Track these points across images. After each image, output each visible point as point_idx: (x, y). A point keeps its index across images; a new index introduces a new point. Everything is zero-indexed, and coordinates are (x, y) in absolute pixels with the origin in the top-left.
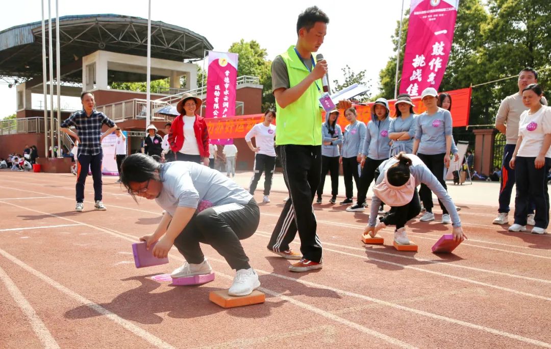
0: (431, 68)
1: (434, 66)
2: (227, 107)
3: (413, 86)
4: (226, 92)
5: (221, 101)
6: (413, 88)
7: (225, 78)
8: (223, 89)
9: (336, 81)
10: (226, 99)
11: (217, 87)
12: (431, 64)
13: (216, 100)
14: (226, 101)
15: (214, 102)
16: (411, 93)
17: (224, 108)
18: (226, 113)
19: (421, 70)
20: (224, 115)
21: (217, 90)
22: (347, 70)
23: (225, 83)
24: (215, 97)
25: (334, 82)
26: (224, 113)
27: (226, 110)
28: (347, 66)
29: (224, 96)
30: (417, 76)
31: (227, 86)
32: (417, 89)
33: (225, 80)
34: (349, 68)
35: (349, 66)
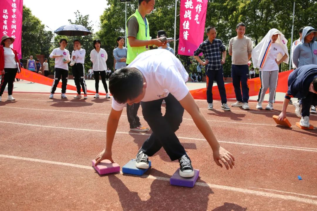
0: (197, 11)
1: (198, 9)
2: (15, 28)
3: (186, 22)
4: (14, 16)
5: (9, 24)
6: (186, 23)
7: (13, 4)
8: (10, 13)
9: (70, 20)
10: (14, 22)
11: (6, 11)
12: (197, 8)
13: (5, 22)
14: (14, 24)
15: (4, 24)
16: (185, 27)
17: (12, 30)
18: (14, 34)
19: (191, 11)
20: (13, 35)
21: (6, 14)
22: (78, 14)
23: (13, 8)
24: (4, 19)
25: (69, 20)
26: (12, 33)
27: (14, 31)
28: (78, 11)
29: (12, 19)
30: (188, 15)
31: (14, 11)
32: (189, 25)
33: (12, 6)
34: (79, 12)
35: (79, 11)
